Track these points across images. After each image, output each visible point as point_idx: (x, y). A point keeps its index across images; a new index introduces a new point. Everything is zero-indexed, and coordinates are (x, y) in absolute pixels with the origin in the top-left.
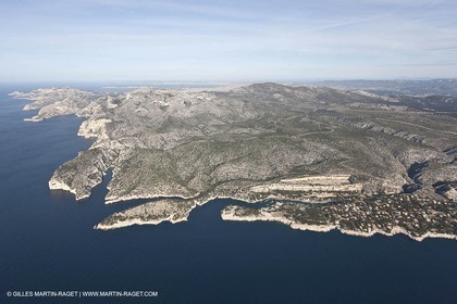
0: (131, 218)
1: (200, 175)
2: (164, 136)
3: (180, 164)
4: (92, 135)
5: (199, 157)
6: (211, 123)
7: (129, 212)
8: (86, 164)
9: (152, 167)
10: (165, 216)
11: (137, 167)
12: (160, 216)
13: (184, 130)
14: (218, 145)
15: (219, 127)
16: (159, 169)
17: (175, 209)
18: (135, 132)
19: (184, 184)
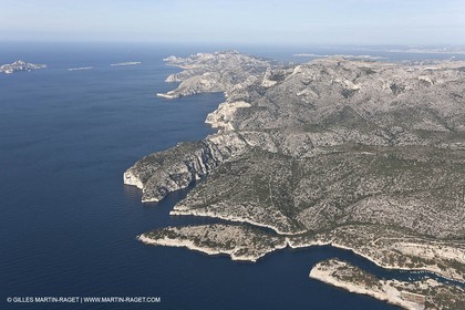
0: (184, 238)
1: (323, 204)
2: (314, 137)
3: (304, 183)
4: (222, 124)
5: (344, 177)
6: (417, 126)
7: (186, 230)
8: (176, 158)
9: (257, 178)
10: (228, 247)
11: (236, 174)
12: (221, 245)
13: (355, 133)
14: (390, 164)
15: (424, 134)
16: (263, 183)
17: (248, 241)
18: (275, 126)
19: (290, 212)
